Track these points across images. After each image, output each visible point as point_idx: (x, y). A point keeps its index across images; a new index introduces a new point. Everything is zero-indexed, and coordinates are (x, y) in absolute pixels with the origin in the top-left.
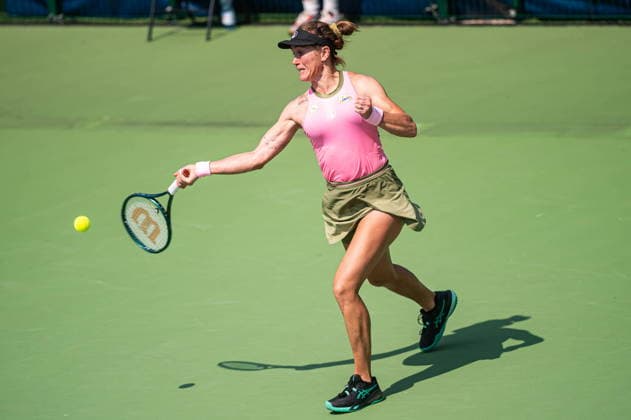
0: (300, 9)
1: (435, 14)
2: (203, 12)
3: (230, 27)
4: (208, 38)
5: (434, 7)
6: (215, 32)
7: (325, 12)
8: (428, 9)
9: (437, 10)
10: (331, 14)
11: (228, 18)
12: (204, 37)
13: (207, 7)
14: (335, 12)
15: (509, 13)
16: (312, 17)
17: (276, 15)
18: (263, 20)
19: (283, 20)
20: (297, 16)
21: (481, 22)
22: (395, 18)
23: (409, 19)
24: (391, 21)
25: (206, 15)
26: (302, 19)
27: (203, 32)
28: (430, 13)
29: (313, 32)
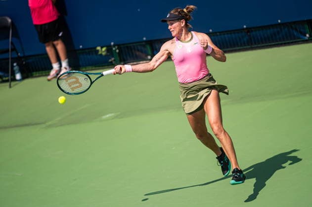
0: (52, 68)
1: (114, 62)
2: (6, 75)
3: (20, 80)
4: (10, 87)
5: (113, 59)
6: (13, 83)
7: (63, 68)
8: (110, 61)
9: (114, 60)
10: (66, 68)
11: (18, 76)
12: (8, 87)
13: (8, 72)
14: (68, 67)
15: (147, 58)
16: (57, 71)
17: (41, 72)
18: (34, 75)
19: (44, 74)
20: (50, 71)
21: (135, 63)
22: (96, 67)
23: (102, 66)
24: (94, 68)
25: (8, 76)
26: (53, 73)
27: (8, 84)
28: (111, 62)
29: (177, 13)
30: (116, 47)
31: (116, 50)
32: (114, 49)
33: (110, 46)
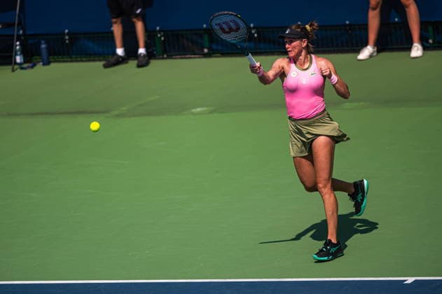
4: (13, 70)
12: (10, 70)
29: (299, 30)
30: (162, 33)
31: (161, 37)
32: (159, 35)
33: (155, 31)
